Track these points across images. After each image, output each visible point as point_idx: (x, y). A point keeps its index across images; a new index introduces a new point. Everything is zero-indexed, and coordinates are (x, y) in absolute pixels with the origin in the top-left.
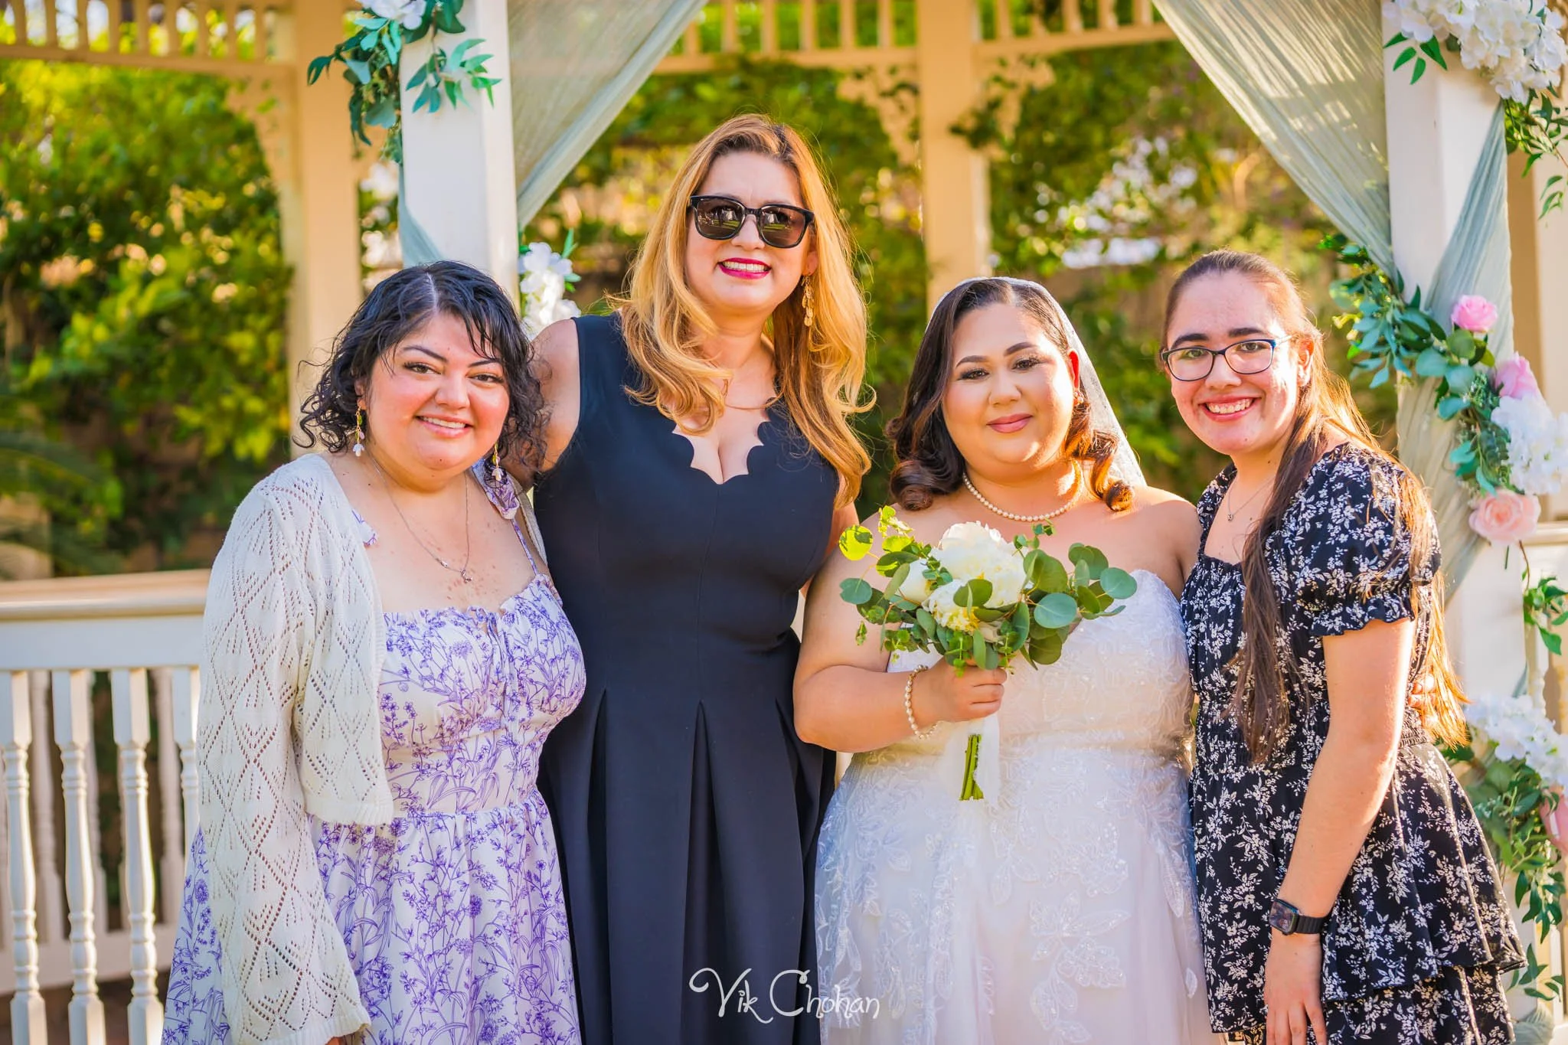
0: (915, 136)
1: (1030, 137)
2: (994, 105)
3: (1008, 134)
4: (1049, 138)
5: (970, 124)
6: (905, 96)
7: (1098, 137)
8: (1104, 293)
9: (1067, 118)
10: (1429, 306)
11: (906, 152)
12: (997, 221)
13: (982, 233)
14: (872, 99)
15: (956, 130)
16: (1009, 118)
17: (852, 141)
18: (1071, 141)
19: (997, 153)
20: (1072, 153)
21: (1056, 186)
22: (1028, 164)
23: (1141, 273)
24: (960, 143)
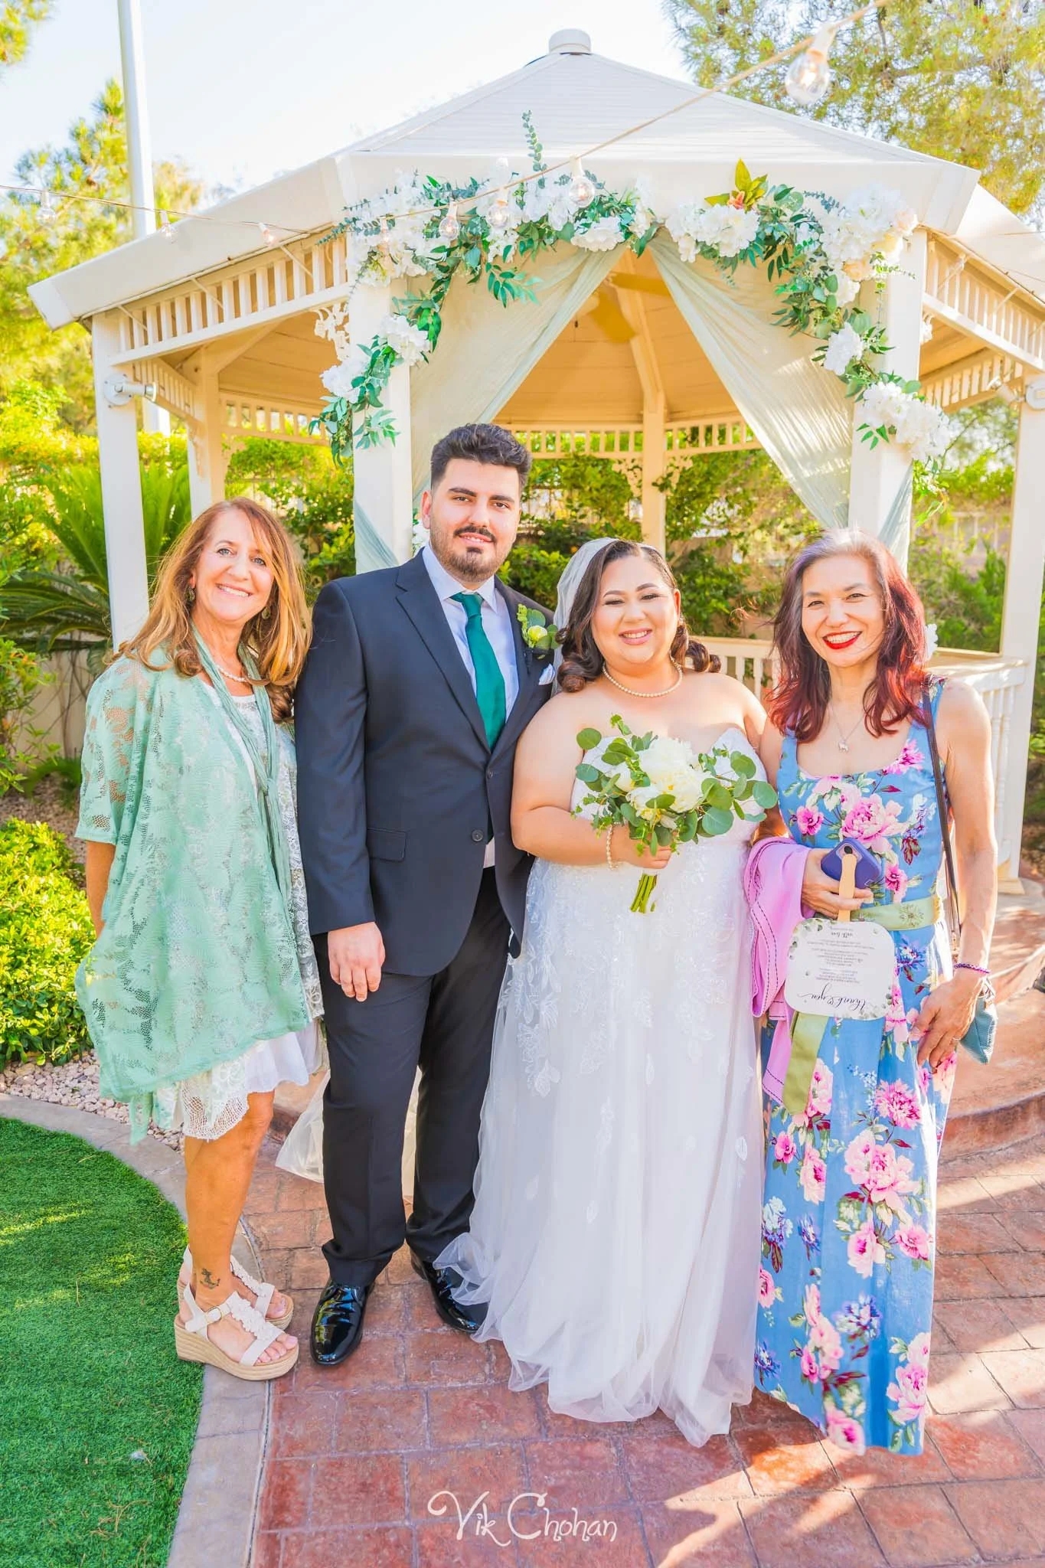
0: (640, 487)
1: (683, 488)
2: (670, 475)
3: (674, 487)
4: (690, 490)
5: (660, 482)
6: (637, 470)
7: (708, 489)
8: (707, 548)
9: (698, 482)
11: (636, 493)
12: (668, 520)
13: (662, 523)
14: (624, 471)
15: (654, 484)
16: (675, 480)
17: (615, 487)
18: (698, 491)
19: (669, 493)
20: (699, 495)
21: (691, 508)
22: (682, 499)
23: (719, 541)
24: (656, 489)
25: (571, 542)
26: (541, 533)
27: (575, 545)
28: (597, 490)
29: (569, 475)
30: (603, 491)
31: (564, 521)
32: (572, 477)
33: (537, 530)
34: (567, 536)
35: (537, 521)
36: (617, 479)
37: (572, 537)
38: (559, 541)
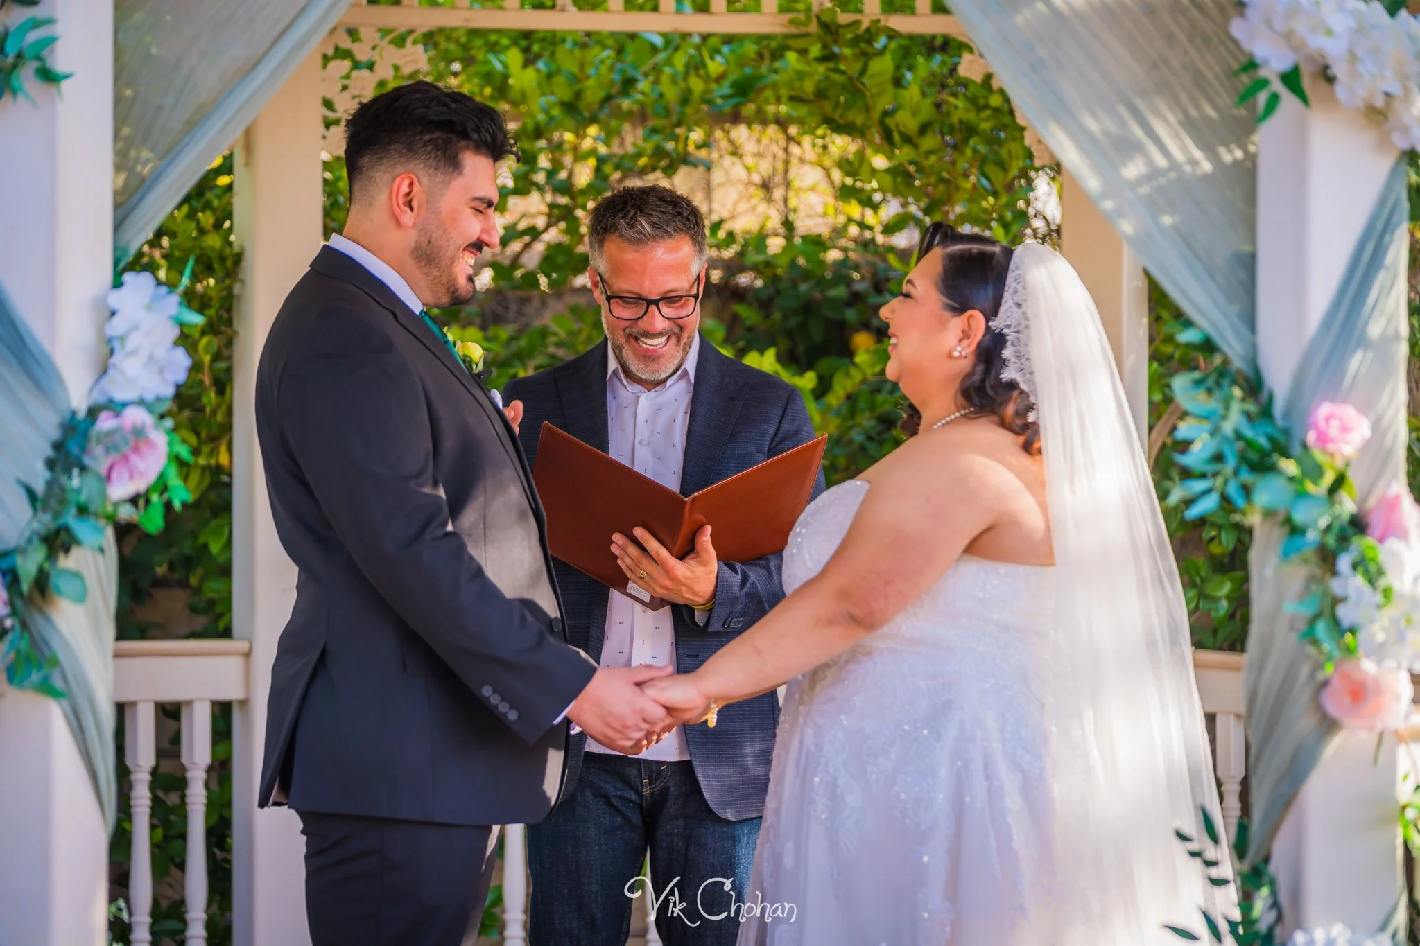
10: (1287, 414)
11: (1050, 148)
17: (969, 130)
25: (851, 315)
26: (744, 279)
27: (866, 326)
28: (907, 140)
29: (809, 87)
30: (929, 142)
31: (817, 243)
32: (821, 94)
33: (733, 267)
34: (839, 292)
35: (731, 236)
36: (978, 105)
37: (856, 298)
38: (808, 308)
